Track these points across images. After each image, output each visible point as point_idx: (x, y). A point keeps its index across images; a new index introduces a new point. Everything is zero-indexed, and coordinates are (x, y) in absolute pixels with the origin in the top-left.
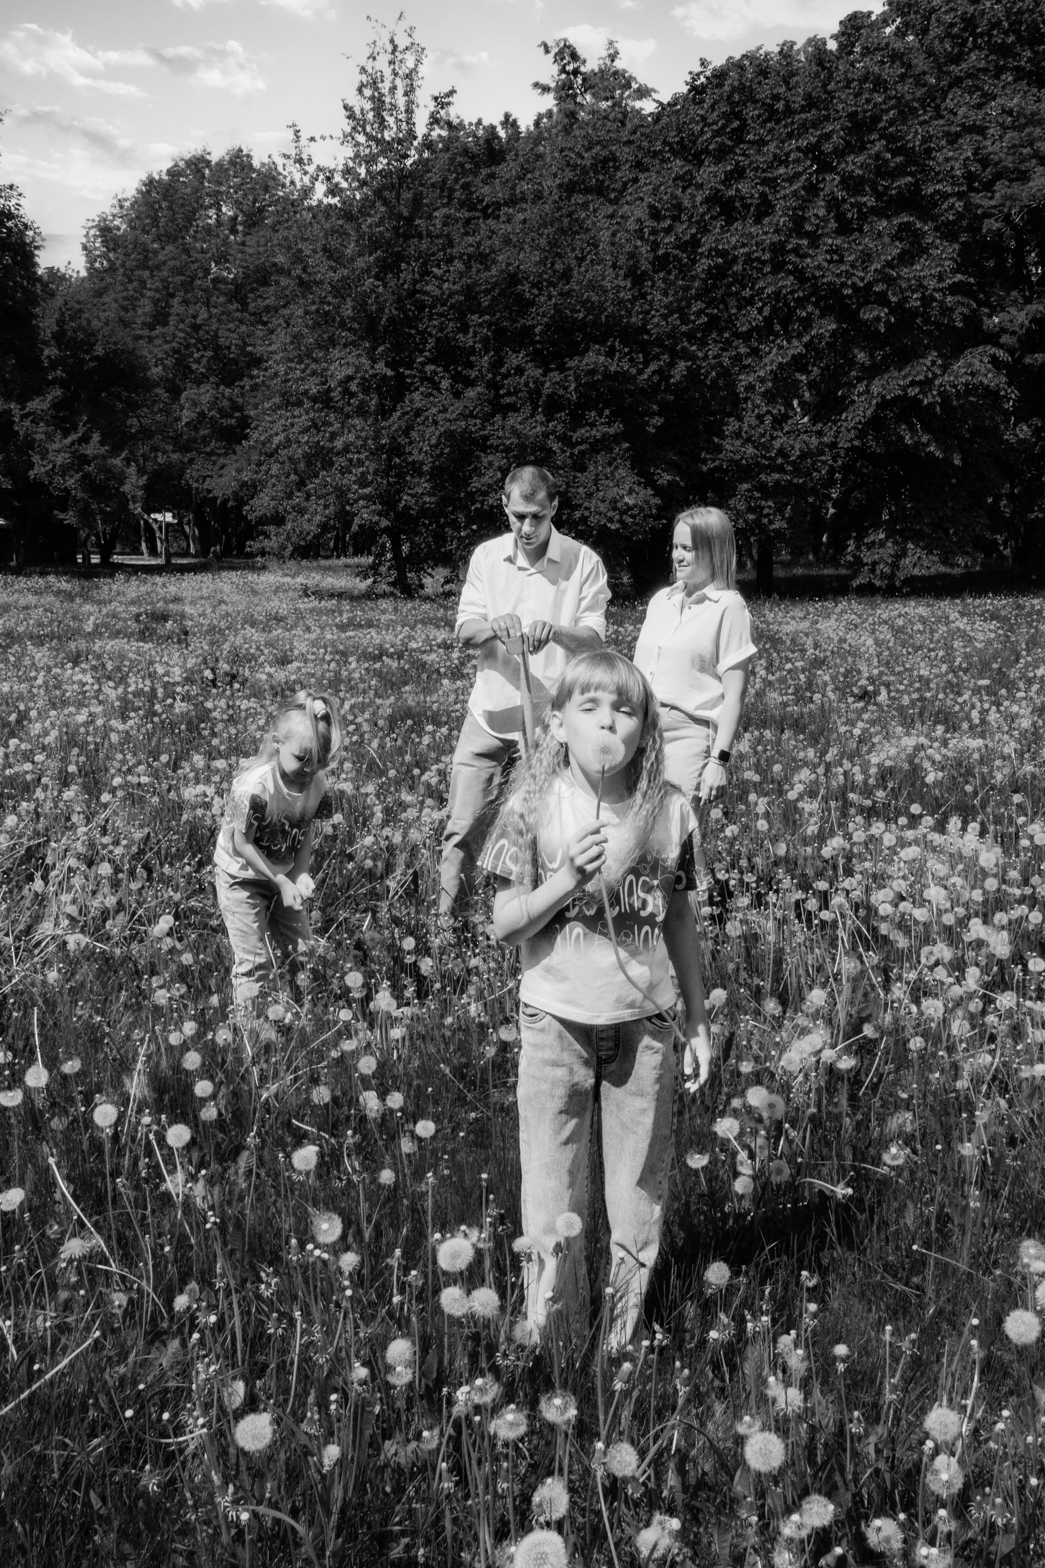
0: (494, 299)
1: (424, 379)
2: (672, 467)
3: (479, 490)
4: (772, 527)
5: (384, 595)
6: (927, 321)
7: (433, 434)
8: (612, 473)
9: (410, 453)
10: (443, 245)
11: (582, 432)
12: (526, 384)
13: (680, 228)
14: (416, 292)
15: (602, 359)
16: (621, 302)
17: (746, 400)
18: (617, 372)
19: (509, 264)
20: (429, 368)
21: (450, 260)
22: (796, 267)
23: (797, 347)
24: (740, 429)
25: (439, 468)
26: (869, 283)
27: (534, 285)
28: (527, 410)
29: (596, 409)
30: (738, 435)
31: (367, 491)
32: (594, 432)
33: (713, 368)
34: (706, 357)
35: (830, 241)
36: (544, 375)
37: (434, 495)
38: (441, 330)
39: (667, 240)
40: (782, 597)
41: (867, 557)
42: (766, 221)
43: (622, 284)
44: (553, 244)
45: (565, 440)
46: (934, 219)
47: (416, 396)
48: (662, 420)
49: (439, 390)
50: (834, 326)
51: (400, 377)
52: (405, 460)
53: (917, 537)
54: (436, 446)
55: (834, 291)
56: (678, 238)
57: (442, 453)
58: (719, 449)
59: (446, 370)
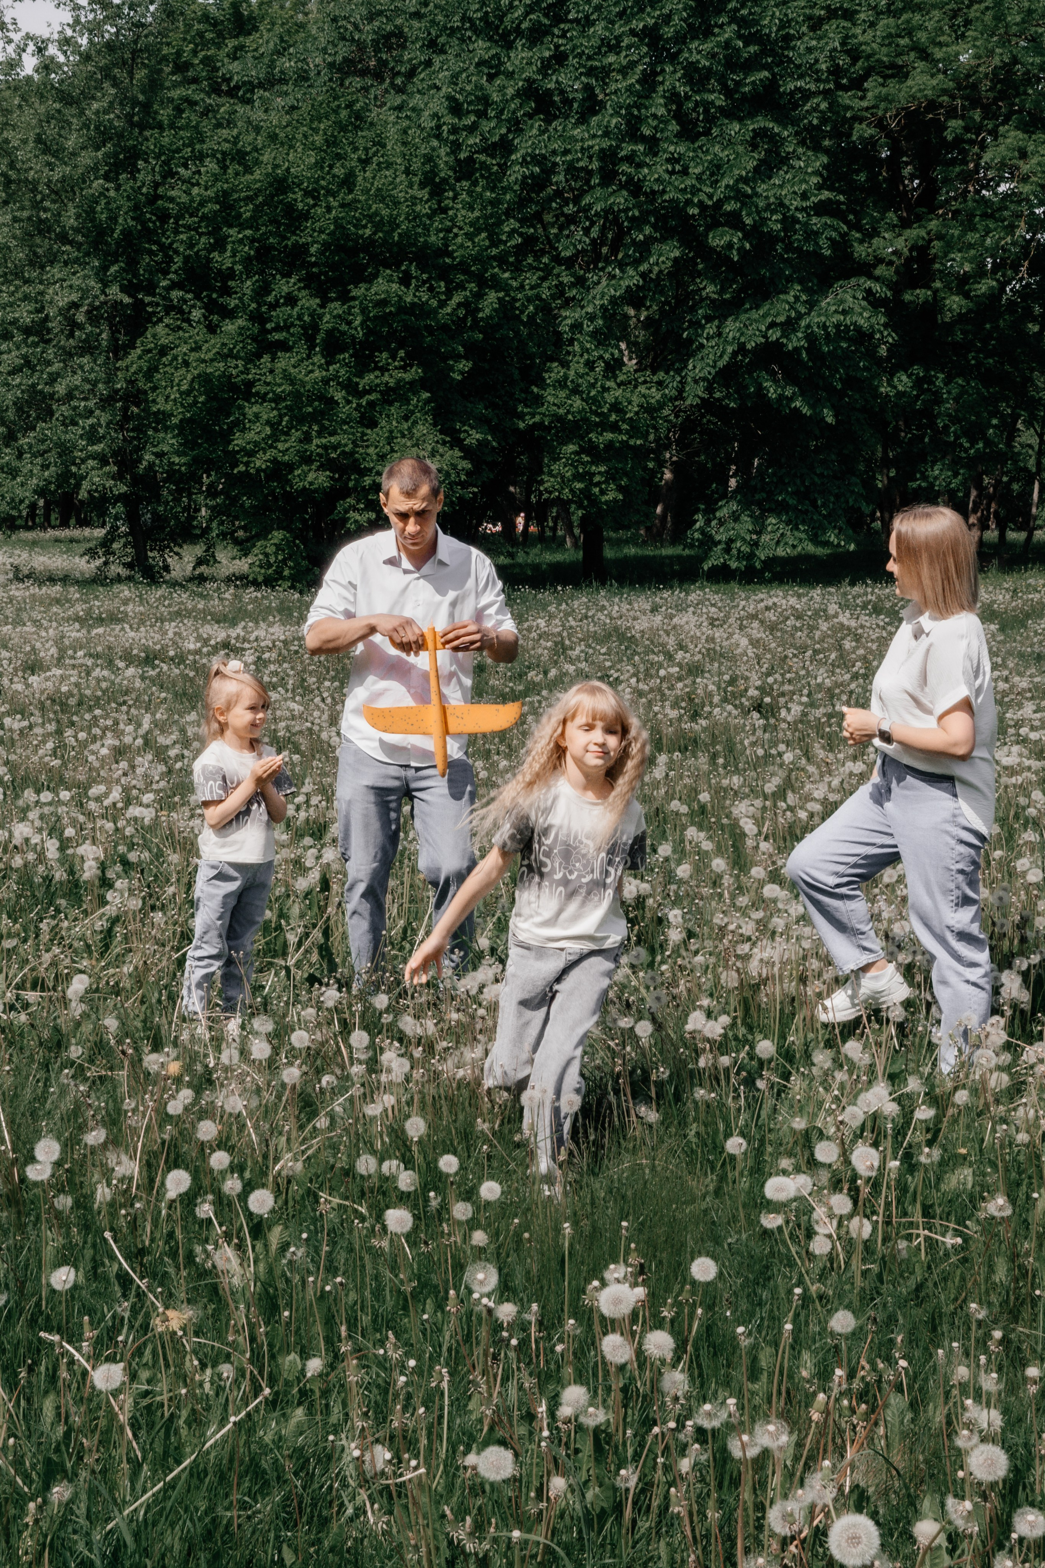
0: (257, 209)
1: (169, 309)
2: (482, 422)
3: (243, 449)
4: (604, 498)
5: (119, 579)
6: (789, 248)
7: (184, 378)
8: (409, 429)
9: (154, 401)
10: (191, 139)
11: (370, 378)
12: (300, 317)
13: (486, 126)
14: (157, 197)
15: (395, 286)
16: (417, 216)
17: (571, 342)
18: (413, 304)
19: (276, 166)
20: (176, 294)
21: (201, 157)
22: (630, 178)
23: (631, 278)
24: (566, 377)
25: (190, 421)
26: (719, 200)
27: (307, 193)
28: (302, 348)
29: (387, 349)
30: (561, 384)
31: (98, 448)
32: (386, 378)
33: (529, 300)
34: (522, 287)
35: (672, 148)
36: (323, 306)
37: (184, 454)
38: (191, 246)
39: (471, 141)
40: (621, 584)
41: (721, 536)
42: (594, 120)
43: (419, 194)
44: (331, 142)
45: (351, 389)
46: (795, 122)
47: (160, 329)
48: (470, 364)
49: (188, 321)
50: (677, 253)
51: (139, 305)
52: (146, 410)
53: (779, 509)
54: (188, 393)
55: (677, 210)
56: (484, 139)
57: (195, 402)
58: (538, 400)
59: (198, 297)
